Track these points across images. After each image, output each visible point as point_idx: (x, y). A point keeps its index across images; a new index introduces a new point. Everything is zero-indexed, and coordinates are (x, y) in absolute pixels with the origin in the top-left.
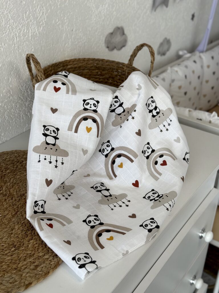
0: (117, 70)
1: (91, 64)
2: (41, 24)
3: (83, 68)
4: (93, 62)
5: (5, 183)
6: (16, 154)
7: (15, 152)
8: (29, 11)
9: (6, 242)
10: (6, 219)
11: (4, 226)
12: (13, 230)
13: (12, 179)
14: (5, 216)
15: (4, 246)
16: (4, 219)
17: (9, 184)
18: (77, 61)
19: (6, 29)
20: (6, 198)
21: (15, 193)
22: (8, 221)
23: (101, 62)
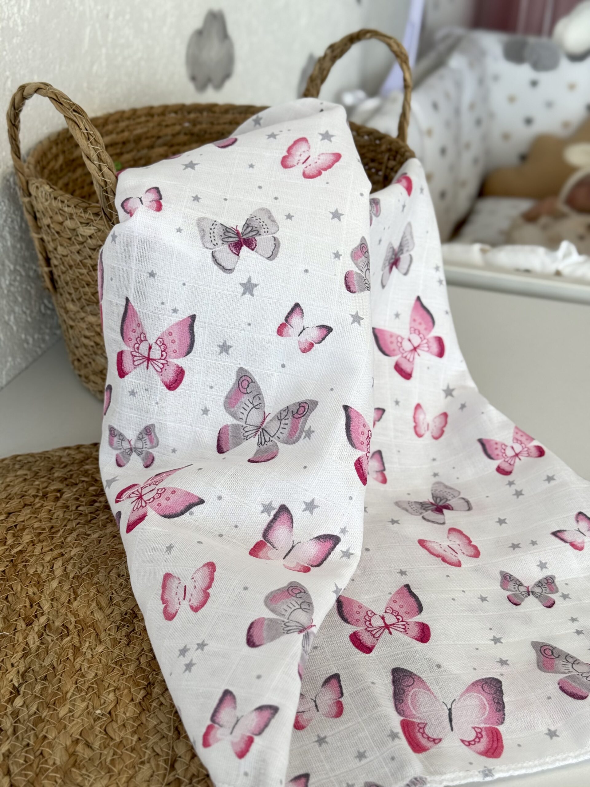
1: (174, 124)
3: (147, 142)
4: (179, 116)
5: (39, 585)
6: (21, 467)
7: (14, 464)
10: (124, 725)
11: (131, 757)
12: (177, 765)
13: (58, 564)
14: (110, 713)
16: (115, 726)
17: (54, 584)
18: (129, 119)
20: (76, 641)
21: (98, 616)
22: (135, 732)
23: (205, 114)
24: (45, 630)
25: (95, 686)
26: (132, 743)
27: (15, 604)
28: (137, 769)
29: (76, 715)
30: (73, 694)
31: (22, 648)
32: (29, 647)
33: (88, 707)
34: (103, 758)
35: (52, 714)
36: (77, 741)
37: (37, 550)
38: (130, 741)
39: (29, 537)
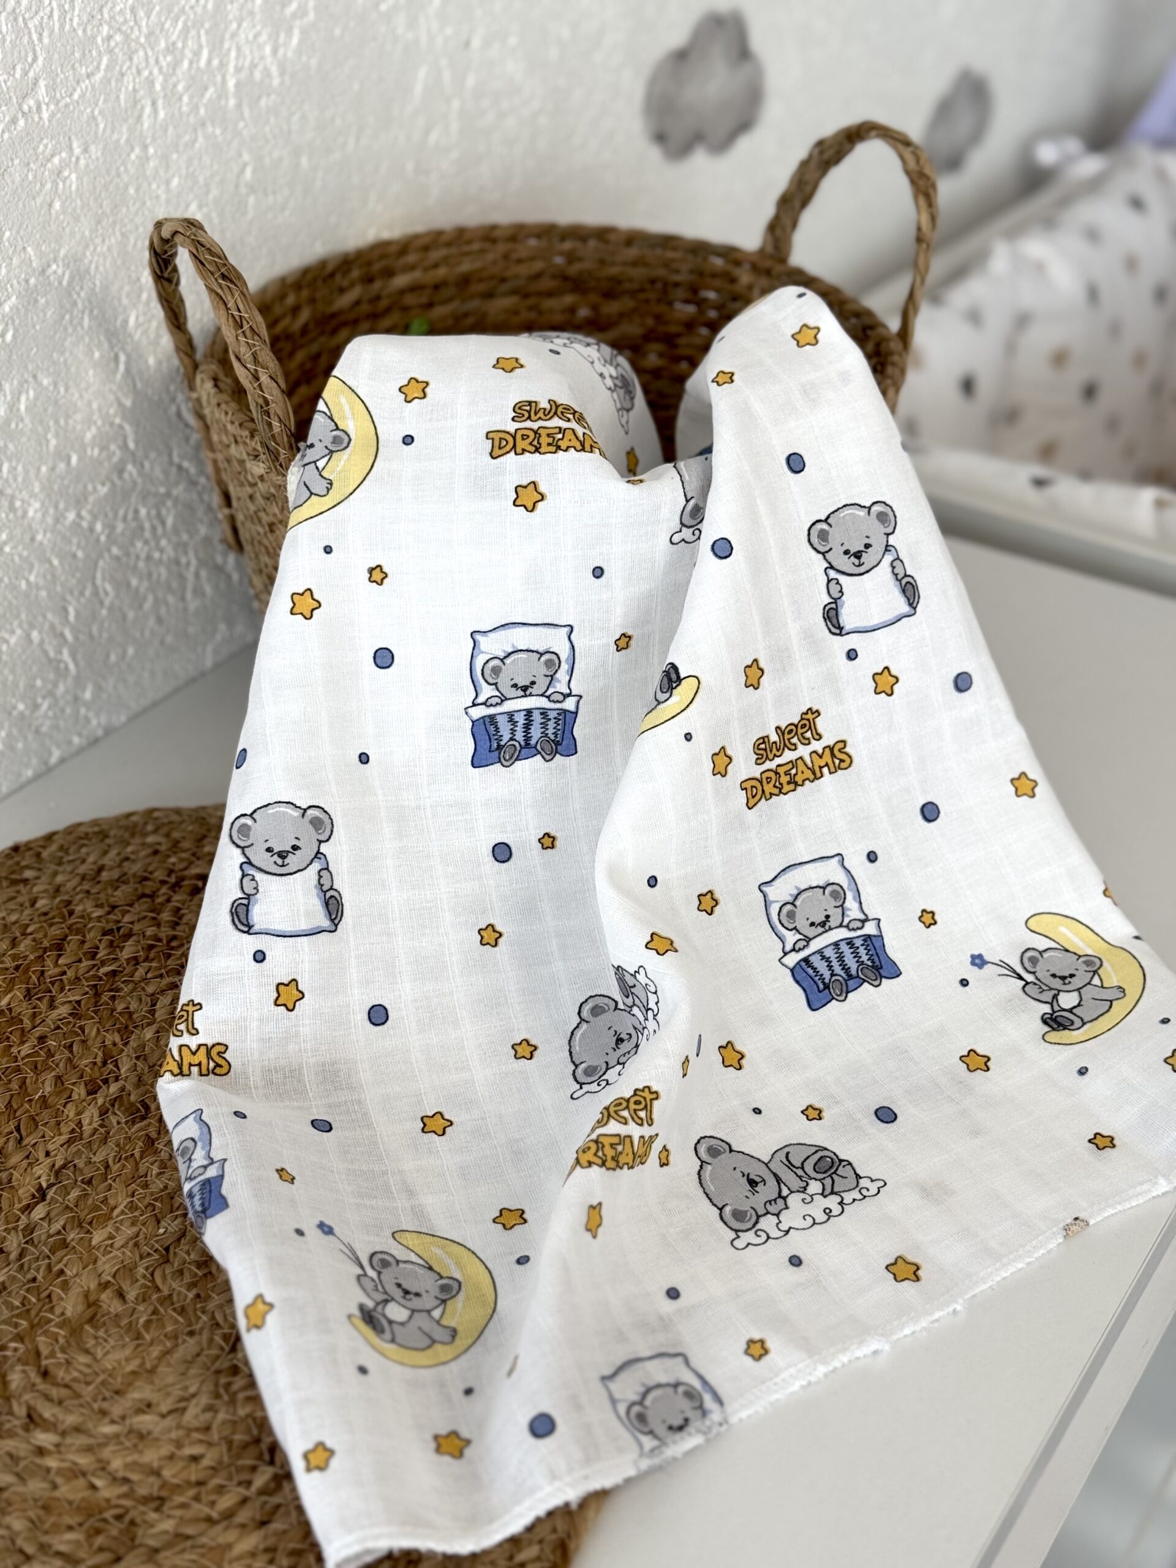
0: (695, 290)
1: (533, 259)
4: (545, 244)
5: (125, 1032)
6: (156, 831)
7: (146, 823)
9: (207, 1429)
10: (181, 1272)
11: (176, 1322)
15: (206, 1462)
23: (591, 243)
24: (113, 1105)
25: (158, 1204)
26: (185, 1300)
27: (80, 1058)
28: (180, 1341)
29: (116, 1245)
30: (122, 1212)
31: (70, 1129)
32: (80, 1128)
33: (137, 1235)
34: (135, 1316)
35: (82, 1238)
36: (105, 1286)
37: (140, 972)
38: (182, 1298)
39: (133, 949)
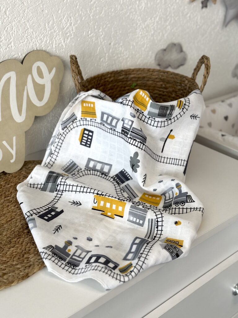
2: (69, 36)
8: (52, 20)
19: (24, 39)
